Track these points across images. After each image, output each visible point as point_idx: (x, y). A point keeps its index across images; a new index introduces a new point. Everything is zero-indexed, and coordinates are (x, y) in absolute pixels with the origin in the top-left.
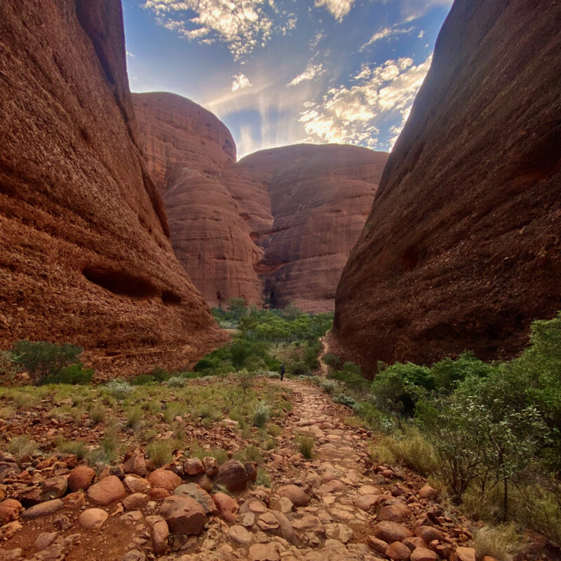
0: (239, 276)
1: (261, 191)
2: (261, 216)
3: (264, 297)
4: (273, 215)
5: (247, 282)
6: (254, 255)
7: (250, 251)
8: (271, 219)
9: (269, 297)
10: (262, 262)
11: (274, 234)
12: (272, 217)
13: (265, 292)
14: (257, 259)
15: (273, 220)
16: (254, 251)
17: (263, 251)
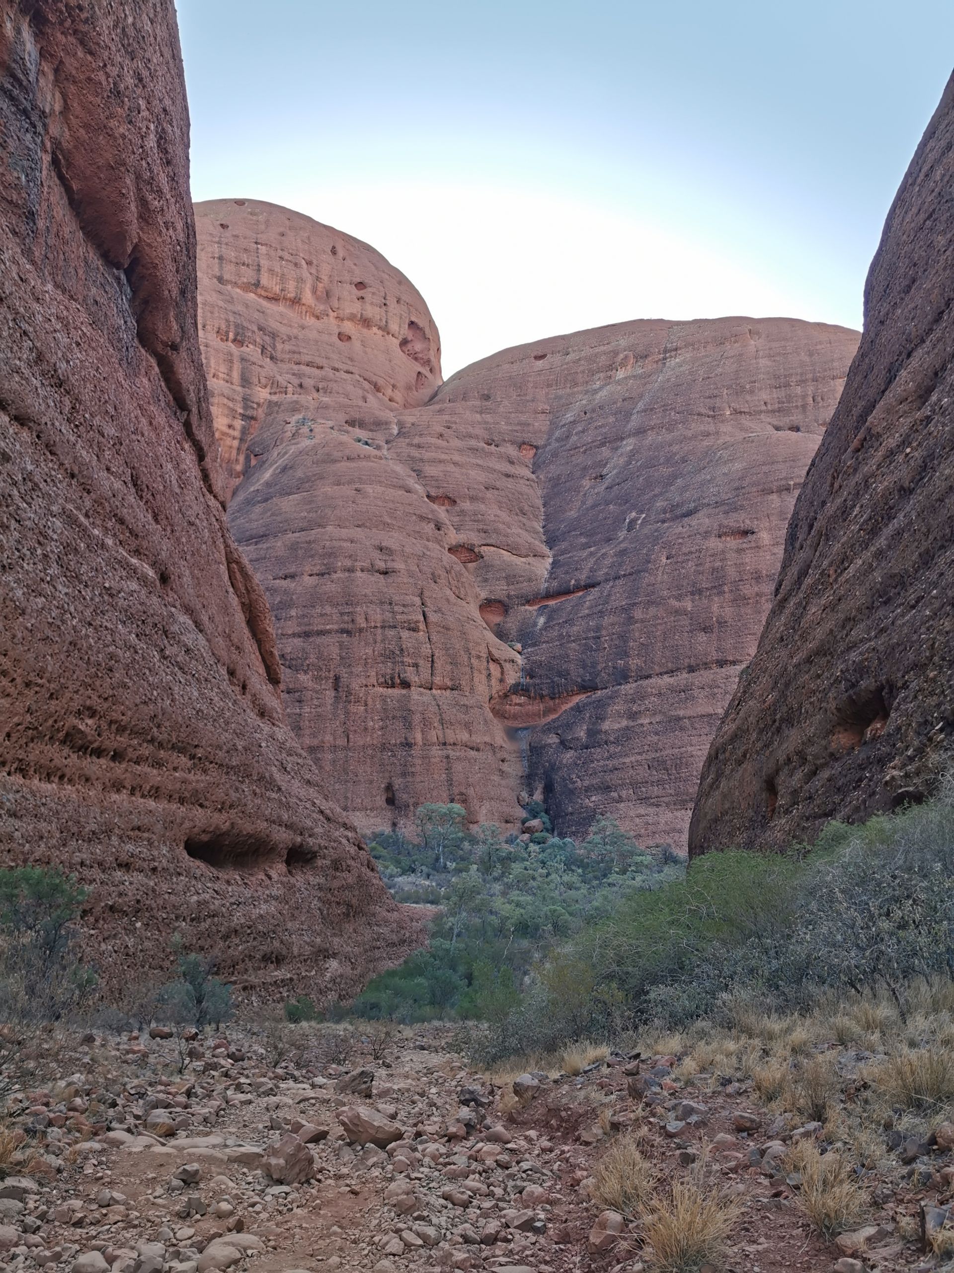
0: (451, 737)
1: (511, 469)
2: (513, 550)
3: (524, 794)
4: (551, 542)
5: (473, 753)
6: (494, 669)
7: (479, 657)
8: (543, 557)
9: (538, 796)
10: (517, 689)
11: (552, 603)
12: (545, 549)
13: (528, 780)
14: (502, 681)
15: (551, 560)
16: (492, 659)
17: (519, 656)
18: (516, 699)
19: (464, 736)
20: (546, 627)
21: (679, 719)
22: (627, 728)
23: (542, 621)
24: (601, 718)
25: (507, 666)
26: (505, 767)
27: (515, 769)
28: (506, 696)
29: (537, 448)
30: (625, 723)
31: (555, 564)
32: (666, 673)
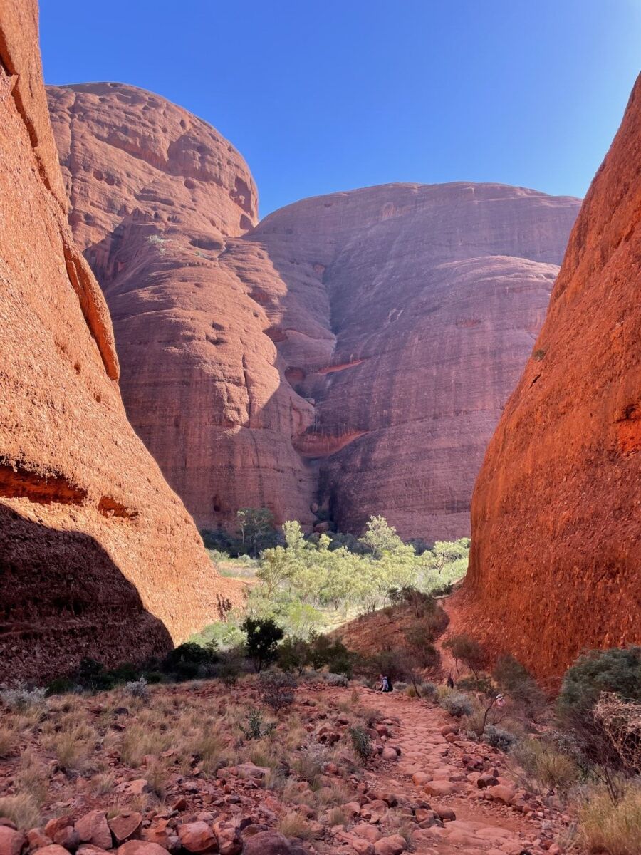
2: (309, 332)
4: (335, 330)
5: (279, 474)
6: (295, 416)
8: (330, 339)
9: (325, 506)
10: (311, 430)
12: (333, 335)
13: (318, 495)
14: (300, 424)
15: (335, 342)
16: (293, 408)
17: (312, 407)
18: (310, 438)
19: (272, 462)
20: (332, 387)
21: (427, 451)
22: (390, 457)
23: (329, 383)
24: (372, 450)
25: (305, 414)
26: (302, 485)
27: (309, 486)
28: (303, 435)
29: (326, 267)
30: (388, 453)
31: (338, 344)
32: (418, 419)
